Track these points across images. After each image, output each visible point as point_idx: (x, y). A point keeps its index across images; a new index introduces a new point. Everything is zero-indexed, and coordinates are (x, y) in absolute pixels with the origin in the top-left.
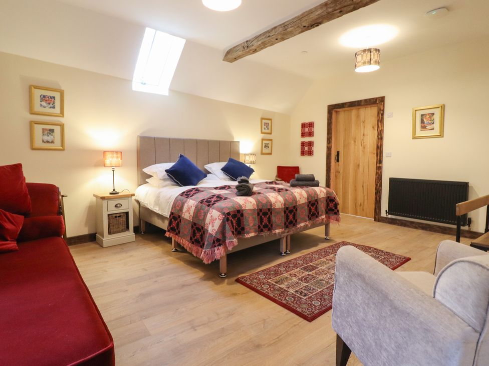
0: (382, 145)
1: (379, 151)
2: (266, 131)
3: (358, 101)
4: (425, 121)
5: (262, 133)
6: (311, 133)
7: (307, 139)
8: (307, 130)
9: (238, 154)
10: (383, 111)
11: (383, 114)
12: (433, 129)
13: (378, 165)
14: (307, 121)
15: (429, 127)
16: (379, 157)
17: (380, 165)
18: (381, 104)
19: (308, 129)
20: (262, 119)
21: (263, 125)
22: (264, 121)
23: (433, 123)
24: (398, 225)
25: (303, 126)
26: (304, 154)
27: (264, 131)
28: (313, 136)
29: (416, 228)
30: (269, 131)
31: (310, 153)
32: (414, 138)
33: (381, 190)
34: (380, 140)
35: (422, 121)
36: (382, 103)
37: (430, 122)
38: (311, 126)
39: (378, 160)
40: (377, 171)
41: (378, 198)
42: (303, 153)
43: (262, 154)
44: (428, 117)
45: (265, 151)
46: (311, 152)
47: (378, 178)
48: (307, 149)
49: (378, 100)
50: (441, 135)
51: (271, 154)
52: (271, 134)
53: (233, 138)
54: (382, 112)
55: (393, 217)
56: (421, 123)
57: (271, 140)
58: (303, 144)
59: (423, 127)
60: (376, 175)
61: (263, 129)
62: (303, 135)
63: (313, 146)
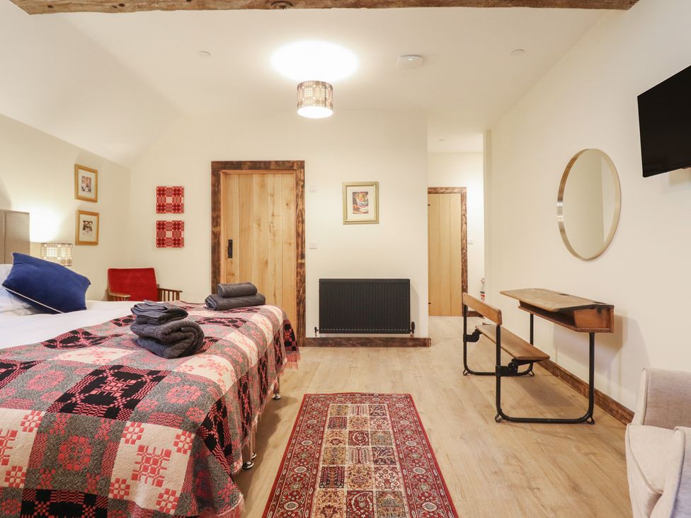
0: (303, 232)
1: (300, 239)
2: (86, 194)
3: (265, 163)
4: (358, 201)
5: (78, 198)
6: (179, 206)
7: (170, 217)
8: (169, 200)
9: (27, 243)
10: (304, 181)
11: (303, 186)
12: (367, 212)
13: (300, 261)
14: (170, 183)
15: (363, 209)
16: (300, 249)
17: (303, 261)
18: (301, 172)
19: (170, 198)
20: (78, 167)
21: (80, 182)
22: (82, 173)
23: (367, 205)
24: (331, 346)
25: (161, 192)
26: (163, 244)
27: (81, 193)
28: (183, 212)
29: (354, 346)
30: (91, 195)
31: (178, 242)
32: (346, 222)
33: (305, 298)
34: (301, 224)
35: (355, 202)
36: (302, 170)
37: (363, 203)
38: (179, 194)
39: (300, 253)
40: (299, 270)
41: (301, 310)
42: (161, 242)
43: (79, 243)
44: (361, 196)
45: (85, 236)
46: (179, 240)
47: (300, 280)
48: (170, 236)
49: (295, 164)
50: (376, 221)
51: (95, 243)
52: (95, 201)
53: (9, 203)
54: (302, 183)
55: (324, 335)
56: (354, 203)
57: (96, 214)
58: (161, 226)
59: (356, 209)
60: (297, 276)
61: (80, 189)
62: (161, 208)
63: (183, 230)
